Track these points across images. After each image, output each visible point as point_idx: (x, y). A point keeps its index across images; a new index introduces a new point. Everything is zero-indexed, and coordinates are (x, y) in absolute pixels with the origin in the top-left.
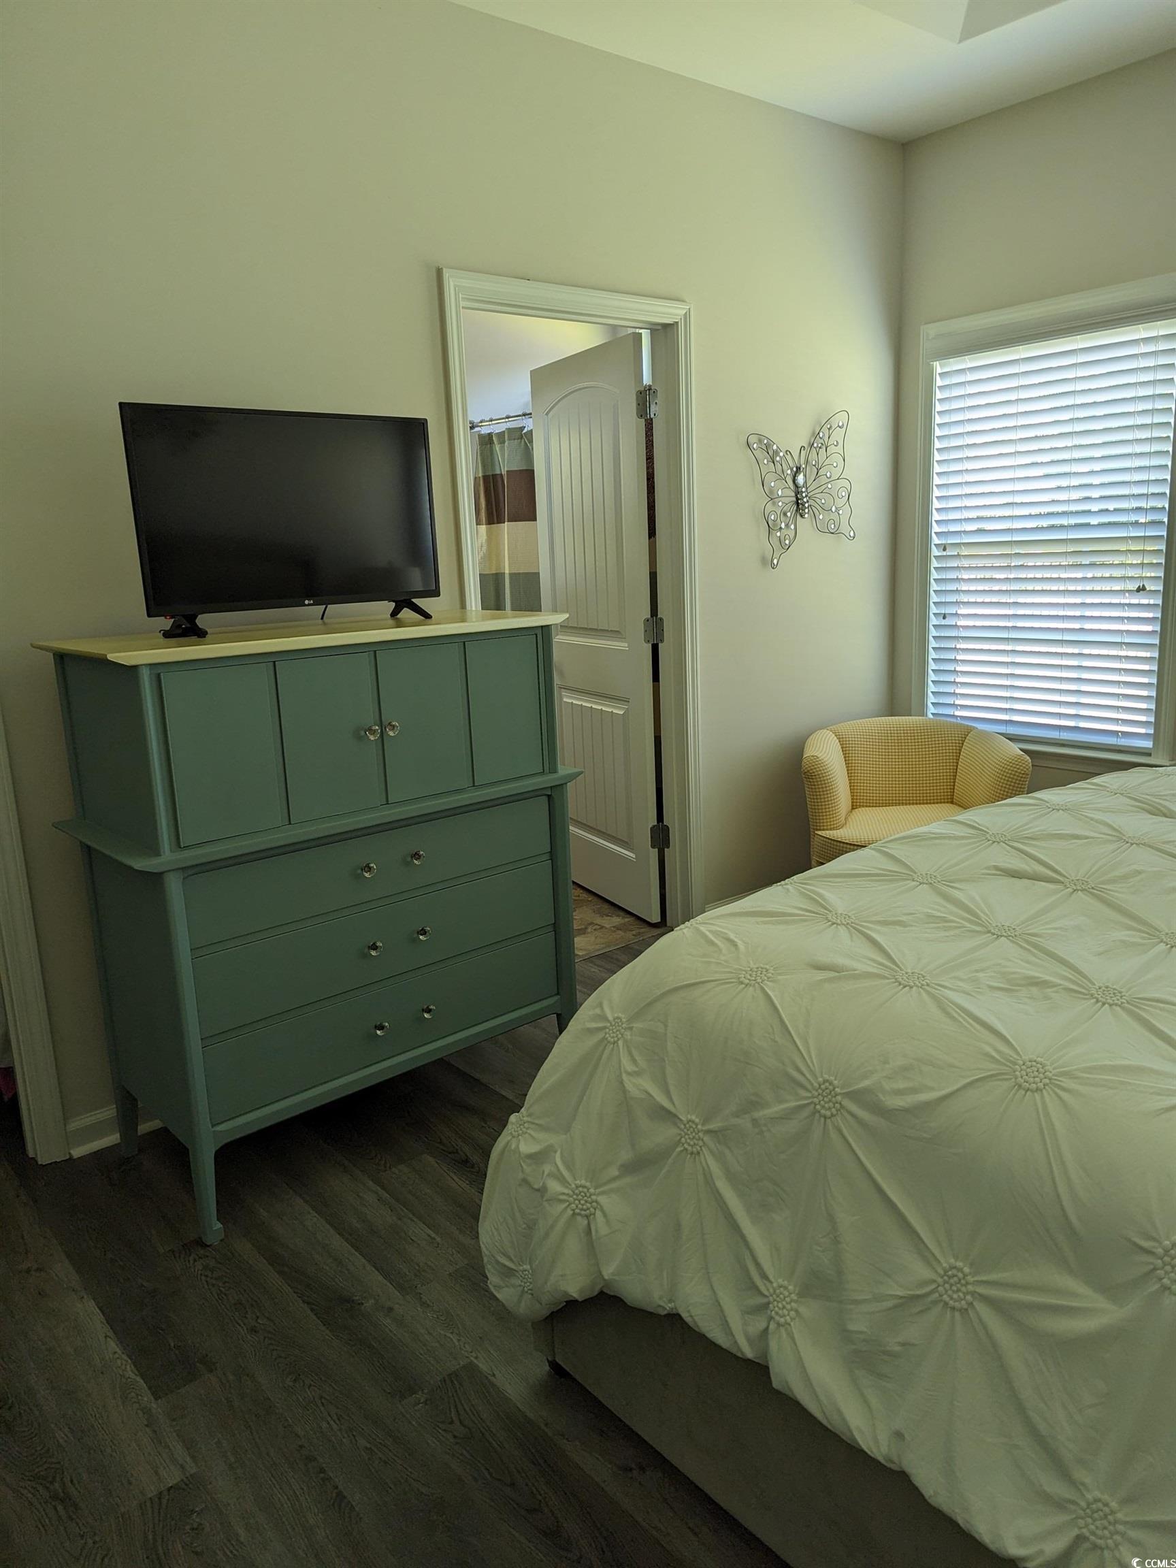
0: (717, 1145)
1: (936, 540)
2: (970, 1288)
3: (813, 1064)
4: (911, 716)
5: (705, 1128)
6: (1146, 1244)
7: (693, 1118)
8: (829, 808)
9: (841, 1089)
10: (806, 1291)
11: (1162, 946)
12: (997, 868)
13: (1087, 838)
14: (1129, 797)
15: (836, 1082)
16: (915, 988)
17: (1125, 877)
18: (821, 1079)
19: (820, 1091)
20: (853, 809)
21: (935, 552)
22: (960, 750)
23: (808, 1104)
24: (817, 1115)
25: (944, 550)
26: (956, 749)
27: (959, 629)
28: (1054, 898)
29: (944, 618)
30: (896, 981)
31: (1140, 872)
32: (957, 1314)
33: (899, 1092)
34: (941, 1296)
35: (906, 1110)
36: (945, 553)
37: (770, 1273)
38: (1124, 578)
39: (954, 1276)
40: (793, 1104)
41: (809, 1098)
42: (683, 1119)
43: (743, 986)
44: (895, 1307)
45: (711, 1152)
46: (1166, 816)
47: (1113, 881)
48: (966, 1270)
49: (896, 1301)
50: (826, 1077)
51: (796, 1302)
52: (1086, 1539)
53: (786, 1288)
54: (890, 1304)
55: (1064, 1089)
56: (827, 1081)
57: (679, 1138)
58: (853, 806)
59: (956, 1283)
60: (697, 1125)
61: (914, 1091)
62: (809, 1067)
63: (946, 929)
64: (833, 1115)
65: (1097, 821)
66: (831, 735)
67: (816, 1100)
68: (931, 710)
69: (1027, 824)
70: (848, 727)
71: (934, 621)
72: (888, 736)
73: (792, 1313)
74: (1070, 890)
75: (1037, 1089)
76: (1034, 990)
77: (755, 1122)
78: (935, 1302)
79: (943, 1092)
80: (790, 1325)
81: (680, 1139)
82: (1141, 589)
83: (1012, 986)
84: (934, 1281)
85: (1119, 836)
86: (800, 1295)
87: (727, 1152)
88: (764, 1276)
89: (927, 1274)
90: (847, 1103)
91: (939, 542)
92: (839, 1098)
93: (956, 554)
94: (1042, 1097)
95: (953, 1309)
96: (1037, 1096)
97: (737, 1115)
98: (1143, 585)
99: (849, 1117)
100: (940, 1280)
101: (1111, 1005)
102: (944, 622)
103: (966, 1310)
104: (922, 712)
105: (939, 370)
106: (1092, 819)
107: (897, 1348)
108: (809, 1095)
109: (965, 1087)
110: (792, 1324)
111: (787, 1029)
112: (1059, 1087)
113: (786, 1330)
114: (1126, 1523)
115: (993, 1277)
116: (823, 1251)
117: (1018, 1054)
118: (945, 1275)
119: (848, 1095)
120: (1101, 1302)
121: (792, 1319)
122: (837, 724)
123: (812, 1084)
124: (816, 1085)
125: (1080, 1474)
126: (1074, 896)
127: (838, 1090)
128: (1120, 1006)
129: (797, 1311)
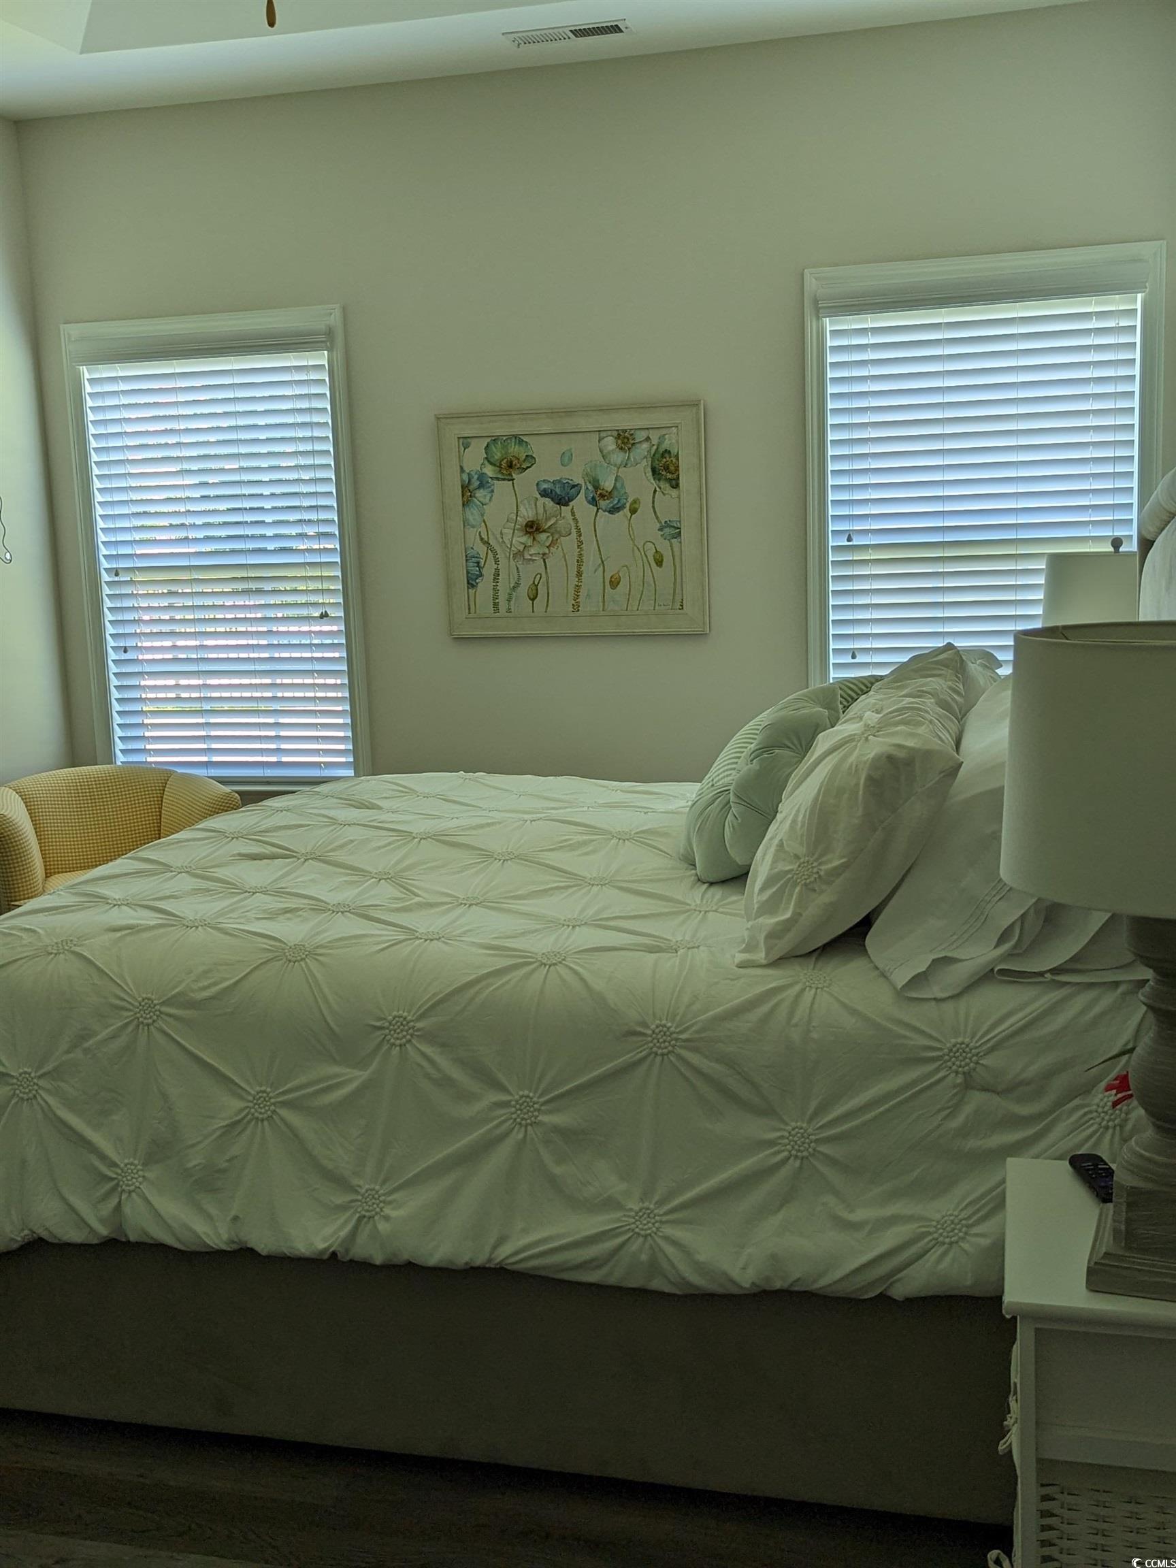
0: (52, 1082)
1: (105, 564)
2: (272, 1100)
3: (131, 990)
4: (97, 764)
5: (38, 1074)
6: (378, 1024)
7: (26, 1069)
8: (24, 873)
9: (159, 1000)
10: (149, 1161)
11: (374, 880)
12: (240, 854)
13: (309, 825)
14: (336, 798)
15: (153, 997)
16: (200, 927)
17: (342, 846)
18: (140, 999)
19: (141, 1007)
20: (47, 877)
21: (106, 577)
22: (162, 797)
23: (133, 1020)
24: (141, 1026)
25: (117, 575)
26: (157, 797)
27: (142, 664)
28: (290, 867)
29: (125, 651)
30: (184, 925)
31: (352, 841)
32: (266, 1123)
33: (205, 988)
34: (253, 1115)
35: (212, 998)
36: (116, 579)
37: (116, 1158)
38: (307, 605)
39: (260, 1097)
40: (120, 1024)
41: (132, 1016)
42: (14, 1074)
43: (53, 955)
44: (221, 1136)
45: (48, 1091)
46: (368, 808)
47: (333, 850)
48: (269, 1090)
49: (223, 1130)
50: (144, 996)
51: (142, 1170)
52: (364, 1216)
53: (132, 1164)
54: (218, 1133)
55: (321, 955)
56: (146, 998)
57: (12, 1092)
58: (46, 873)
59: (262, 1102)
60: (30, 1074)
61: (215, 984)
62: (128, 993)
63: (211, 895)
64: (154, 1021)
65: (315, 814)
66: (12, 793)
67: (138, 1015)
68: (121, 758)
69: (257, 823)
70: (26, 782)
71: (112, 655)
72: (77, 789)
73: (141, 1179)
74: (302, 860)
75: (302, 959)
76: (288, 915)
77: (86, 1051)
78: (249, 1122)
79: (237, 978)
80: (139, 1188)
81: (14, 1092)
82: (324, 616)
83: (272, 916)
84: (248, 1107)
85: (333, 821)
86: (144, 1165)
87: (62, 1084)
88: (114, 1165)
89: (242, 1104)
90: (164, 1009)
91: (109, 566)
92: (157, 1007)
93: (129, 579)
94: (306, 963)
95: (262, 1120)
96: (303, 963)
97: (68, 1052)
98: (326, 612)
99: (168, 1019)
100: (251, 1105)
101: (342, 912)
102: (124, 656)
103: (271, 1117)
104: (110, 758)
105: (87, 376)
106: (311, 813)
107: (225, 1165)
108: (132, 1013)
109: (252, 971)
110: (141, 1187)
111: (102, 971)
112: (315, 954)
113: (138, 1195)
114: (384, 1195)
115: (289, 1086)
116: (159, 1123)
117: (285, 943)
118: (254, 1099)
119: (163, 1003)
120: (356, 1073)
121: (140, 1183)
122: (16, 780)
123: (132, 1005)
124: (137, 1004)
125: (355, 1181)
126: (307, 863)
127: (155, 1002)
128: (349, 912)
129: (144, 1177)
